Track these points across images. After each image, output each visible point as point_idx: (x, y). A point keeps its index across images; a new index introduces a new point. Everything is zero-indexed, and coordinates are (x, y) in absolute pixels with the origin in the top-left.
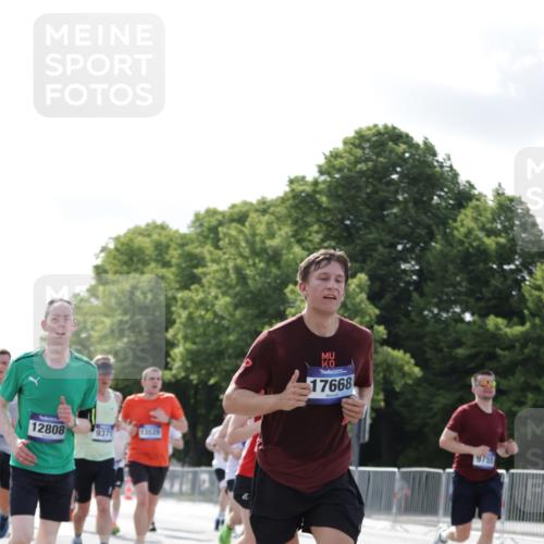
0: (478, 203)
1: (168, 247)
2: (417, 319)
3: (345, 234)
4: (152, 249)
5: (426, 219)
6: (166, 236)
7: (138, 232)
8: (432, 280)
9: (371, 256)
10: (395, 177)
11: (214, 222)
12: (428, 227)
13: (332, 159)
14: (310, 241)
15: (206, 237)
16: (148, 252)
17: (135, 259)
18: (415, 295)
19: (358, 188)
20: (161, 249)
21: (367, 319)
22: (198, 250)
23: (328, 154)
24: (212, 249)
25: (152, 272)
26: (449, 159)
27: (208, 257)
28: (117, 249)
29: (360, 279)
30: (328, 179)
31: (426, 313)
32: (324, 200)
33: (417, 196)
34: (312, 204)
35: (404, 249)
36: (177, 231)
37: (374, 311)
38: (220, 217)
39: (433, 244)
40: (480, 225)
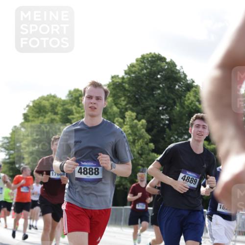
0: (196, 89)
1: (57, 105)
2: (168, 141)
3: (136, 102)
4: (49, 106)
5: (172, 96)
6: (56, 101)
7: (43, 98)
8: (175, 123)
9: (148, 112)
10: (159, 76)
11: (78, 95)
12: (173, 99)
13: (131, 68)
14: (121, 105)
15: (74, 102)
16: (48, 108)
17: (42, 111)
18: (167, 130)
19: (142, 81)
20: (53, 107)
21: (146, 140)
22: (70, 108)
23: (129, 65)
24: (76, 107)
25: (49, 117)
26: (182, 68)
27: (74, 111)
28: (34, 106)
29: (142, 122)
30: (129, 77)
31: (172, 138)
32: (127, 86)
33: (169, 85)
34: (121, 88)
35: (163, 109)
36: (60, 99)
37: (148, 137)
38: (80, 93)
39: (175, 107)
40: (197, 99)
